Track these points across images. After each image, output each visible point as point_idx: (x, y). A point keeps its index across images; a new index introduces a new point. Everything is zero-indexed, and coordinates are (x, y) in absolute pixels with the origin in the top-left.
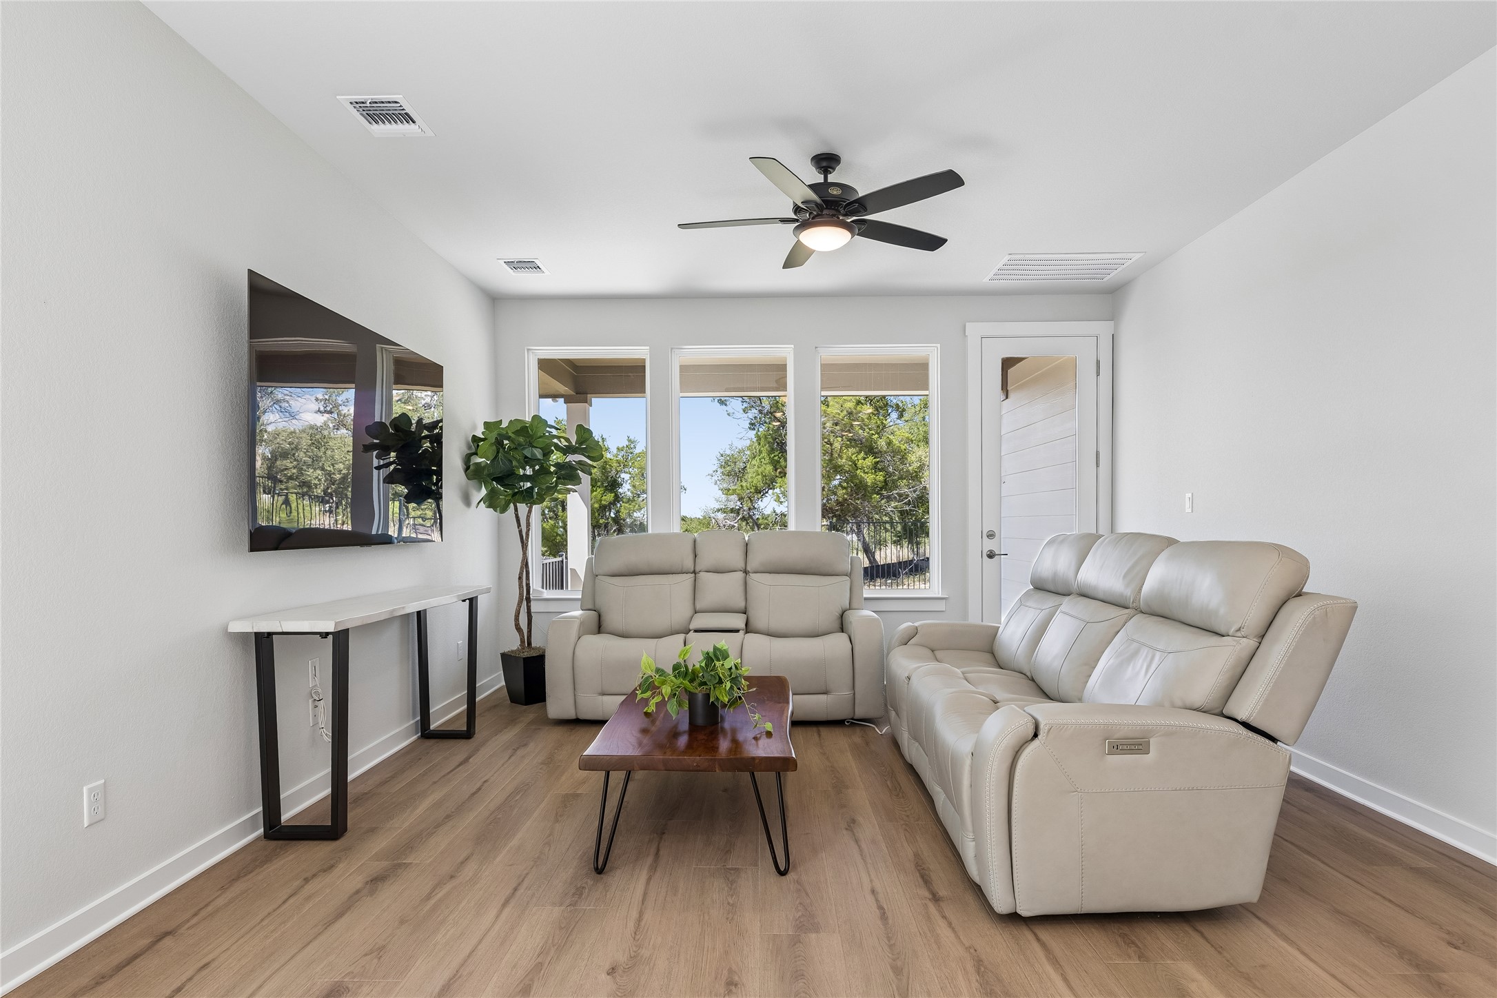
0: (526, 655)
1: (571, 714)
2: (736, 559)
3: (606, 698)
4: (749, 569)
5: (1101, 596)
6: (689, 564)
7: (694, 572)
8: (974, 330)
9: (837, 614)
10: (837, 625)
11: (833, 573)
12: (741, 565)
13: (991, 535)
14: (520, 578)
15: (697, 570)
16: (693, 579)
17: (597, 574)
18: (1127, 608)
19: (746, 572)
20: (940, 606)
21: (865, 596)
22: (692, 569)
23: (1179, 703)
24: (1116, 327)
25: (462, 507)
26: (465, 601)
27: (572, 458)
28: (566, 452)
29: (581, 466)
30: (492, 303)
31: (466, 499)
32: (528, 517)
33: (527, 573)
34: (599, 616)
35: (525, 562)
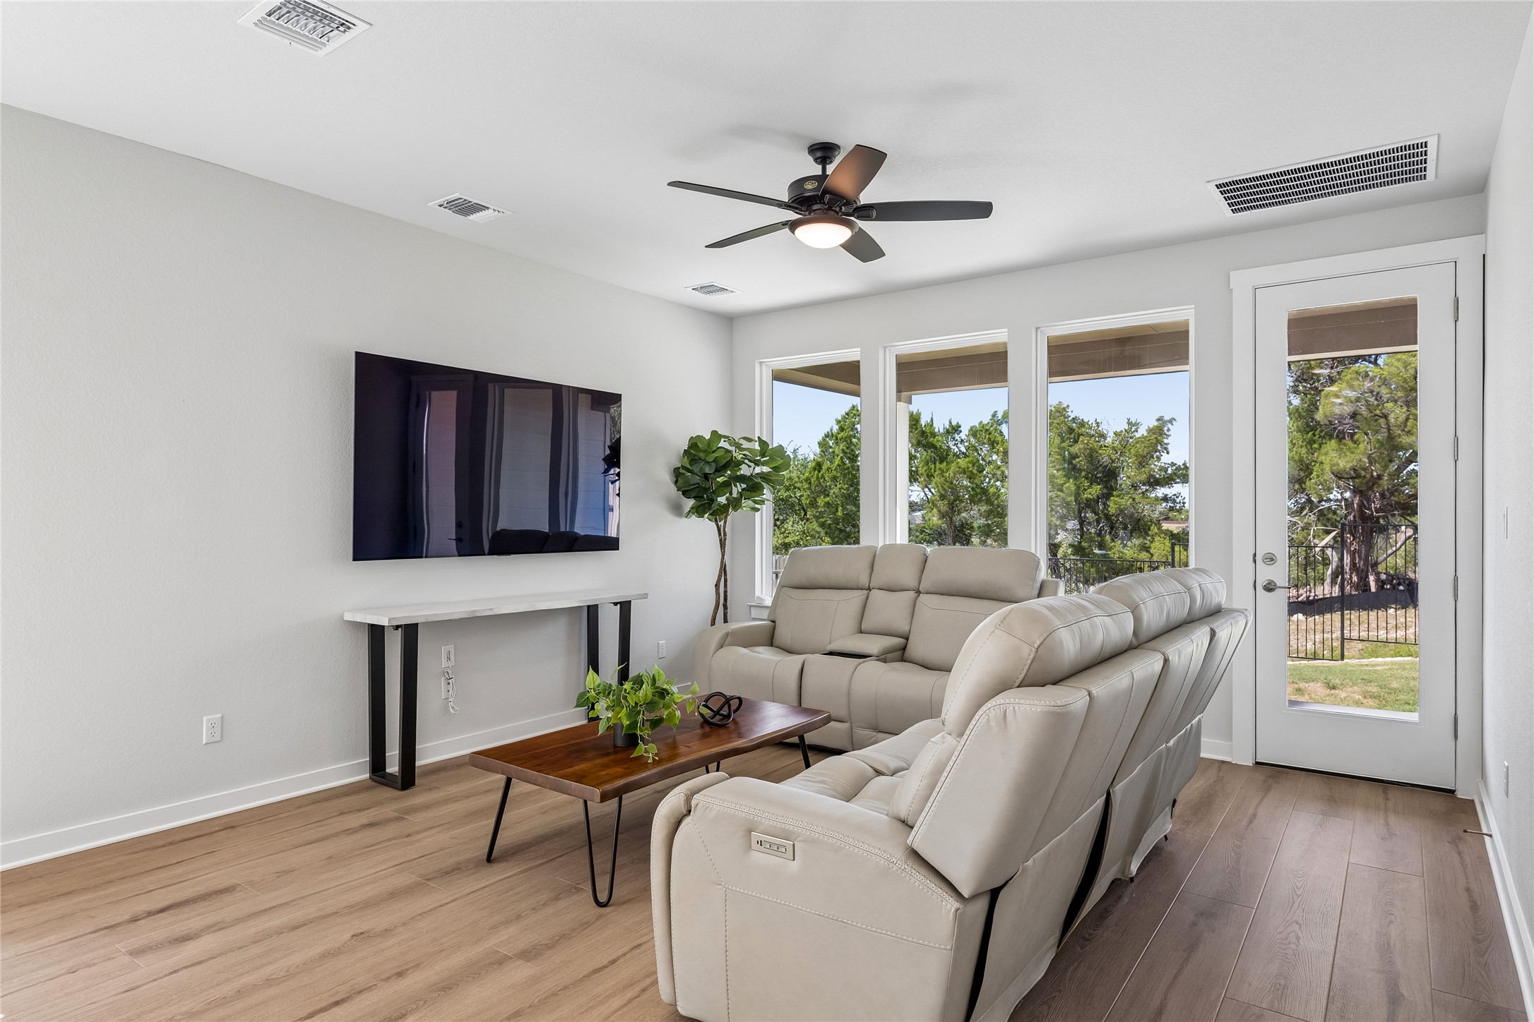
2: (909, 578)
4: (921, 588)
6: (864, 580)
7: (869, 589)
13: (1270, 560)
14: (717, 586)
15: (871, 587)
16: (865, 596)
17: (783, 585)
19: (918, 592)
22: (867, 586)
24: (1486, 244)
25: (669, 517)
26: (616, 604)
27: (758, 470)
28: (752, 465)
29: (764, 476)
30: (729, 322)
31: (677, 510)
32: (724, 526)
33: (726, 581)
34: (774, 628)
35: (723, 569)
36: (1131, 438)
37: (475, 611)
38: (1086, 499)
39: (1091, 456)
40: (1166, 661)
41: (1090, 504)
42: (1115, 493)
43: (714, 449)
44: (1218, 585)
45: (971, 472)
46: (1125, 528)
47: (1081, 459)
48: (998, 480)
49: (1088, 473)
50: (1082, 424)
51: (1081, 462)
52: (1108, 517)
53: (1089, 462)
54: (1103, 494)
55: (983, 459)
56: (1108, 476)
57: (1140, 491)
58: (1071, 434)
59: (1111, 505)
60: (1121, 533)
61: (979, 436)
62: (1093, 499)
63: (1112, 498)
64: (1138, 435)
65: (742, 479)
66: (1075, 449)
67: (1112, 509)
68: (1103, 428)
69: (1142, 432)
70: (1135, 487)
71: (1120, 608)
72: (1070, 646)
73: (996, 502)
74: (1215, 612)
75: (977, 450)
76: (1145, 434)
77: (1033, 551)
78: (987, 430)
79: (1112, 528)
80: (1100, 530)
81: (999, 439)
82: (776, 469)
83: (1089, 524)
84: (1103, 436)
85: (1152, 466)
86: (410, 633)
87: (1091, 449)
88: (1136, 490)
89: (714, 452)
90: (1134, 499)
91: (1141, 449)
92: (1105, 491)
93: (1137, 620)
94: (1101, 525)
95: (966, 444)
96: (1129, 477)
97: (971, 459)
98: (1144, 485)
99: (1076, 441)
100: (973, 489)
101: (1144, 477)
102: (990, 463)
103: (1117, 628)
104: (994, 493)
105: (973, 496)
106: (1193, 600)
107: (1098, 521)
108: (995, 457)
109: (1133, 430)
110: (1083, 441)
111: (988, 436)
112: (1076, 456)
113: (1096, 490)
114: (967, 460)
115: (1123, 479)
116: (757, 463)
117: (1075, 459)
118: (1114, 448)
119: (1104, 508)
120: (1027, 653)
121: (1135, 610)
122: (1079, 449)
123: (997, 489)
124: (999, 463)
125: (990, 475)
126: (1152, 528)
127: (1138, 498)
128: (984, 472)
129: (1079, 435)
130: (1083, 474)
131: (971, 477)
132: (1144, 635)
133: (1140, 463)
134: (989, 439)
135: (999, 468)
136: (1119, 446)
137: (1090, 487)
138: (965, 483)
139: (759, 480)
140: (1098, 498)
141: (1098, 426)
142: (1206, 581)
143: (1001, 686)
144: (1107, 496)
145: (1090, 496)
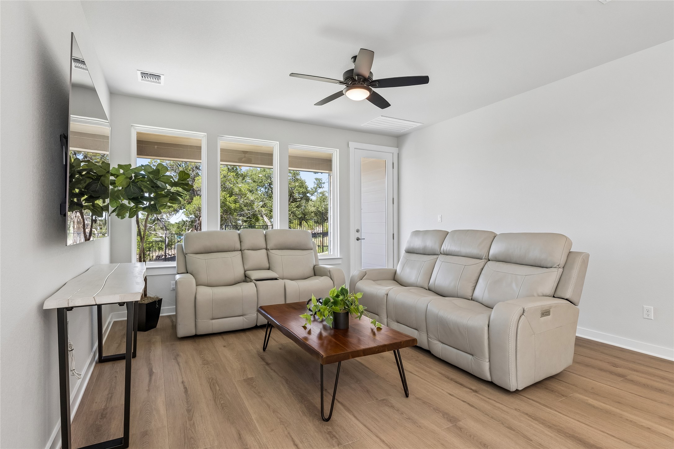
0: (146, 301)
1: (193, 332)
2: (262, 243)
3: (213, 321)
4: (268, 248)
5: (463, 254)
6: (238, 246)
7: (241, 250)
8: (353, 145)
9: (312, 267)
10: (313, 273)
11: (307, 249)
12: (264, 246)
13: (358, 231)
15: (243, 248)
16: (241, 254)
17: (187, 253)
18: (481, 259)
19: (267, 249)
20: (339, 262)
21: (319, 258)
22: (240, 249)
23: (541, 295)
24: (399, 151)
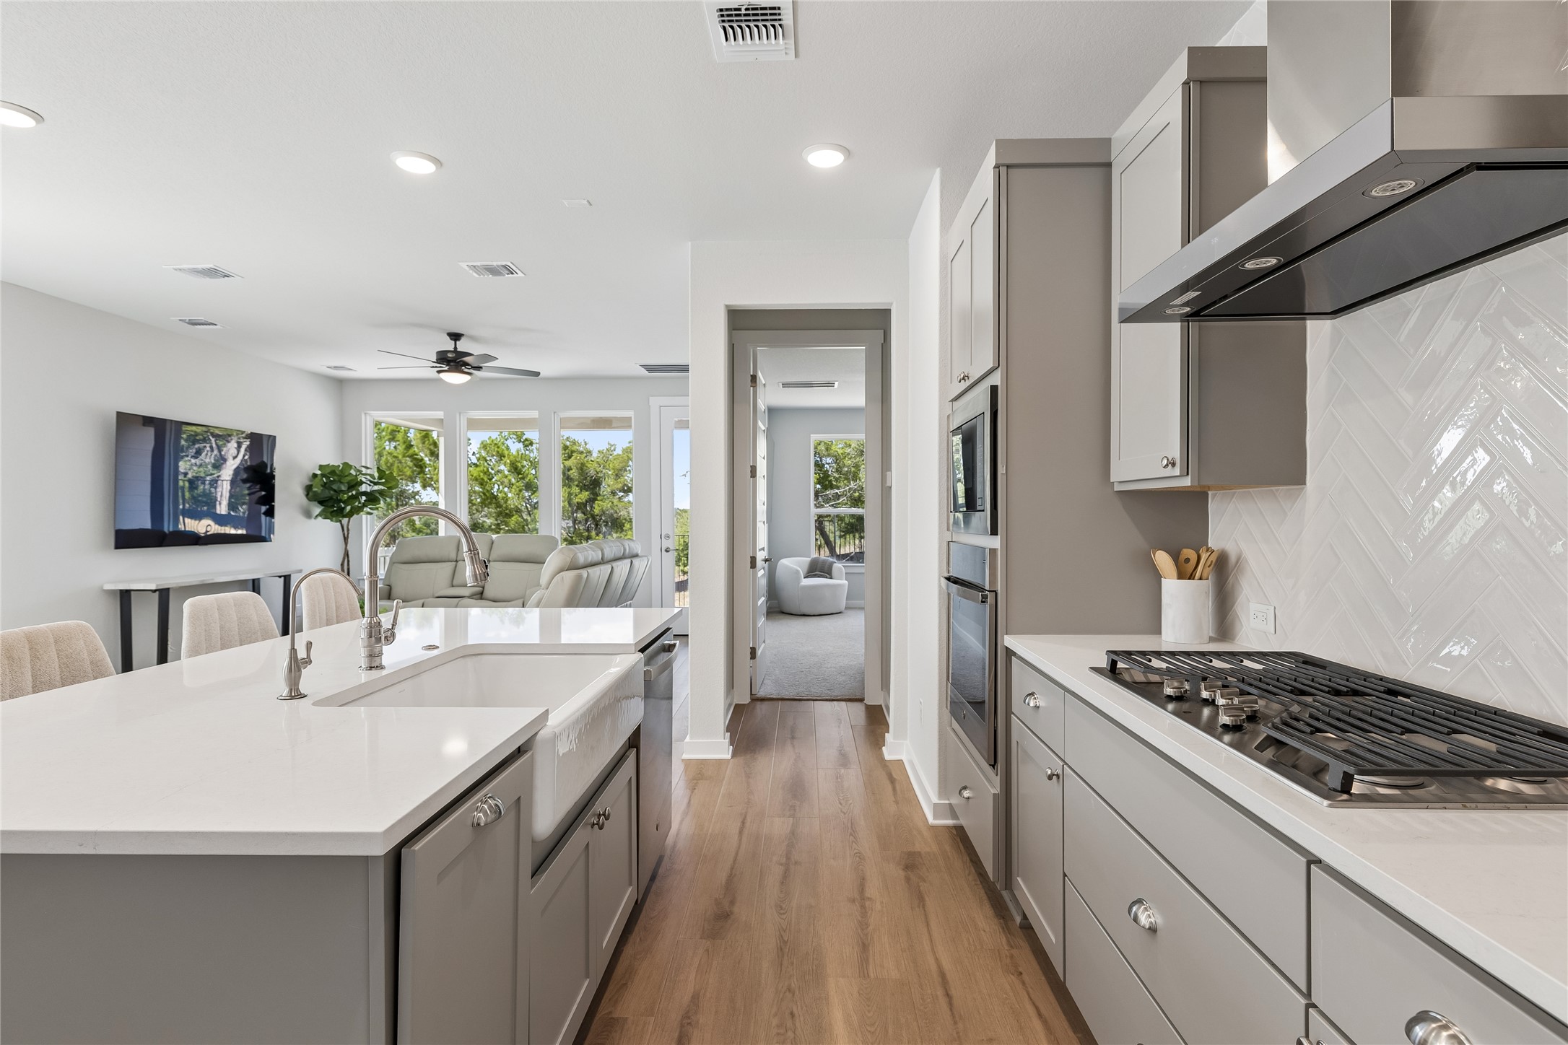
25: (302, 519)
26: (280, 577)
27: (376, 488)
28: (372, 484)
29: (381, 493)
30: (340, 383)
31: (308, 514)
32: (348, 525)
33: (348, 561)
34: (391, 589)
35: (347, 554)
36: (611, 455)
37: (204, 580)
38: (578, 503)
39: (582, 469)
40: (612, 568)
41: (581, 507)
42: (598, 498)
43: (347, 474)
44: (637, 546)
45: (482, 479)
46: (606, 526)
47: (574, 471)
48: (506, 487)
49: (579, 482)
50: (574, 443)
51: (574, 473)
52: (593, 517)
53: (579, 474)
54: (590, 499)
55: (492, 469)
56: (593, 485)
57: (617, 496)
58: (565, 450)
59: (596, 507)
60: (604, 529)
61: (488, 448)
62: (582, 503)
63: (596, 502)
64: (615, 453)
65: (364, 493)
66: (568, 463)
67: (597, 511)
68: (589, 447)
69: (619, 451)
70: (613, 493)
71: (597, 549)
72: (581, 560)
73: (504, 505)
74: (636, 556)
75: (486, 461)
76: (621, 453)
77: (553, 535)
78: (496, 444)
79: (597, 525)
80: (588, 527)
81: (506, 452)
82: (390, 488)
83: (580, 522)
84: (589, 452)
85: (626, 478)
86: (164, 595)
87: (582, 464)
88: (614, 495)
89: (346, 476)
90: (613, 503)
91: (617, 465)
92: (592, 496)
93: (603, 554)
94: (589, 523)
95: (478, 456)
96: (609, 486)
97: (482, 468)
98: (620, 492)
99: (570, 457)
100: (484, 494)
101: (620, 486)
102: (499, 471)
103: (596, 556)
104: (503, 498)
105: (484, 500)
106: (625, 550)
107: (587, 521)
108: (502, 467)
109: (612, 449)
110: (576, 458)
111: (496, 449)
112: (570, 469)
113: (585, 495)
114: (478, 469)
115: (605, 488)
116: (375, 484)
117: (569, 470)
118: (598, 463)
119: (591, 510)
120: (569, 560)
121: (602, 551)
122: (573, 463)
123: (505, 494)
124: (506, 473)
125: (499, 483)
126: (626, 525)
127: (616, 501)
128: (494, 480)
129: (573, 452)
130: (576, 483)
131: (482, 484)
132: (605, 560)
133: (617, 475)
134: (498, 452)
135: (506, 477)
136: (602, 461)
137: (580, 493)
138: (477, 489)
139: (378, 495)
140: (587, 501)
141: (586, 444)
142: (632, 544)
143: (561, 570)
144: (592, 501)
145: (580, 501)
